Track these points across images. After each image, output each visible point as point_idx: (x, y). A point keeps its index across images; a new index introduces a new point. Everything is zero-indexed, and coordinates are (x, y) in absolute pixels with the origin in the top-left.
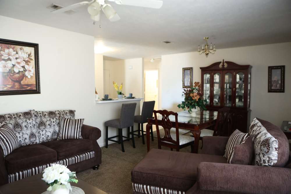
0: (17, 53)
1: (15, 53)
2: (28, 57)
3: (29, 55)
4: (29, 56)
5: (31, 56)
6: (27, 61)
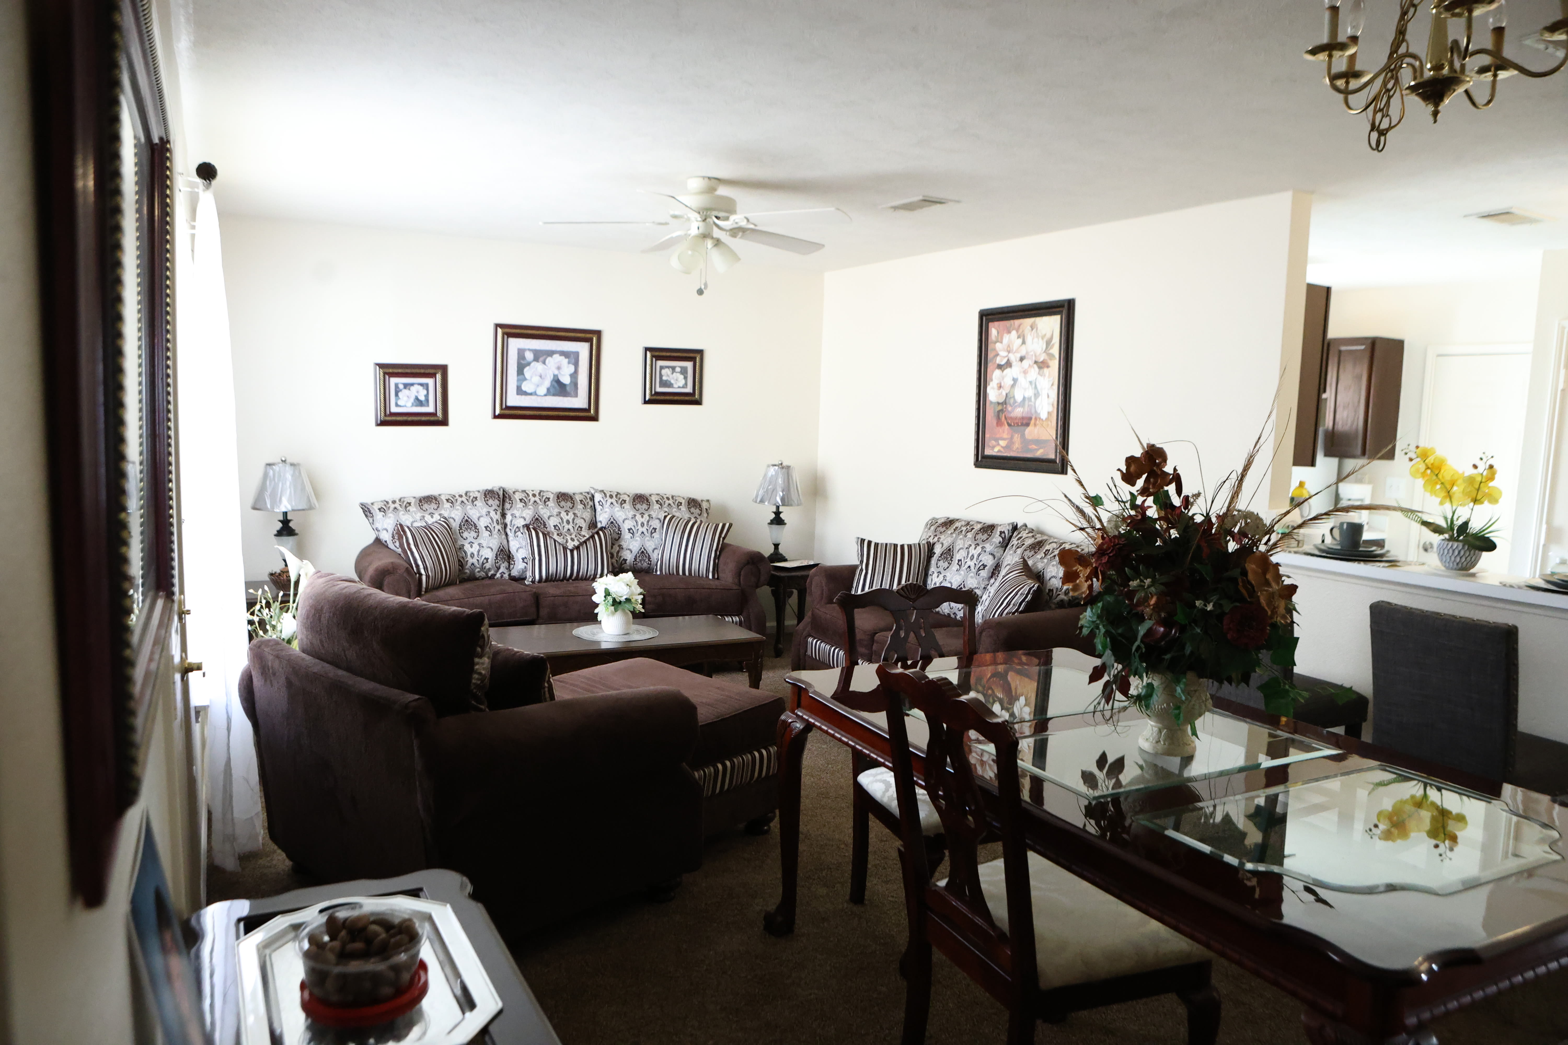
0: (1024, 342)
1: (1020, 341)
2: (1045, 352)
3: (1049, 343)
4: (1047, 347)
5: (1052, 348)
6: (1041, 365)
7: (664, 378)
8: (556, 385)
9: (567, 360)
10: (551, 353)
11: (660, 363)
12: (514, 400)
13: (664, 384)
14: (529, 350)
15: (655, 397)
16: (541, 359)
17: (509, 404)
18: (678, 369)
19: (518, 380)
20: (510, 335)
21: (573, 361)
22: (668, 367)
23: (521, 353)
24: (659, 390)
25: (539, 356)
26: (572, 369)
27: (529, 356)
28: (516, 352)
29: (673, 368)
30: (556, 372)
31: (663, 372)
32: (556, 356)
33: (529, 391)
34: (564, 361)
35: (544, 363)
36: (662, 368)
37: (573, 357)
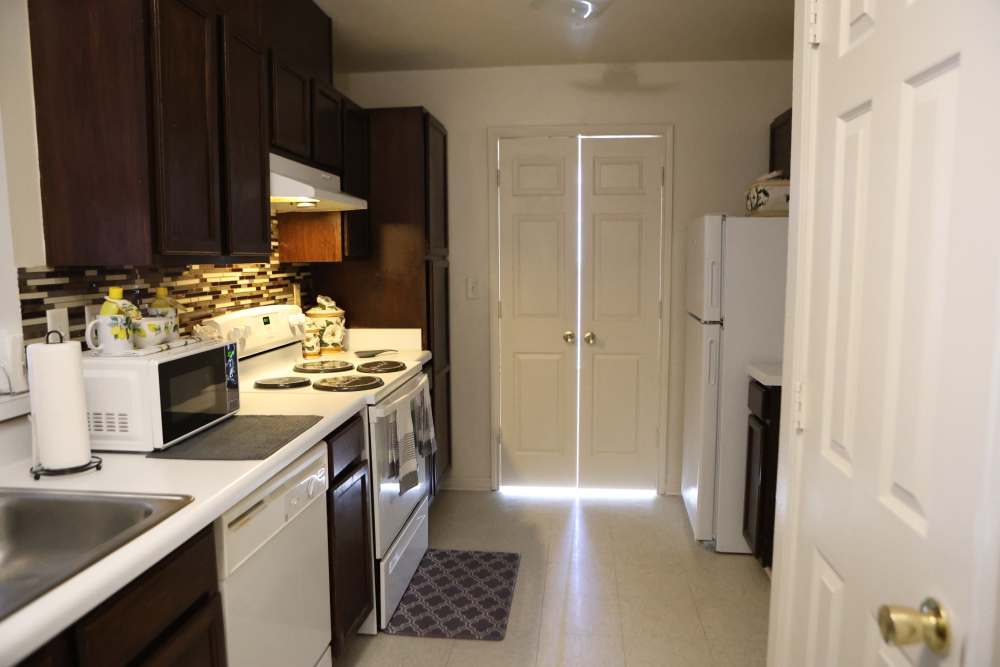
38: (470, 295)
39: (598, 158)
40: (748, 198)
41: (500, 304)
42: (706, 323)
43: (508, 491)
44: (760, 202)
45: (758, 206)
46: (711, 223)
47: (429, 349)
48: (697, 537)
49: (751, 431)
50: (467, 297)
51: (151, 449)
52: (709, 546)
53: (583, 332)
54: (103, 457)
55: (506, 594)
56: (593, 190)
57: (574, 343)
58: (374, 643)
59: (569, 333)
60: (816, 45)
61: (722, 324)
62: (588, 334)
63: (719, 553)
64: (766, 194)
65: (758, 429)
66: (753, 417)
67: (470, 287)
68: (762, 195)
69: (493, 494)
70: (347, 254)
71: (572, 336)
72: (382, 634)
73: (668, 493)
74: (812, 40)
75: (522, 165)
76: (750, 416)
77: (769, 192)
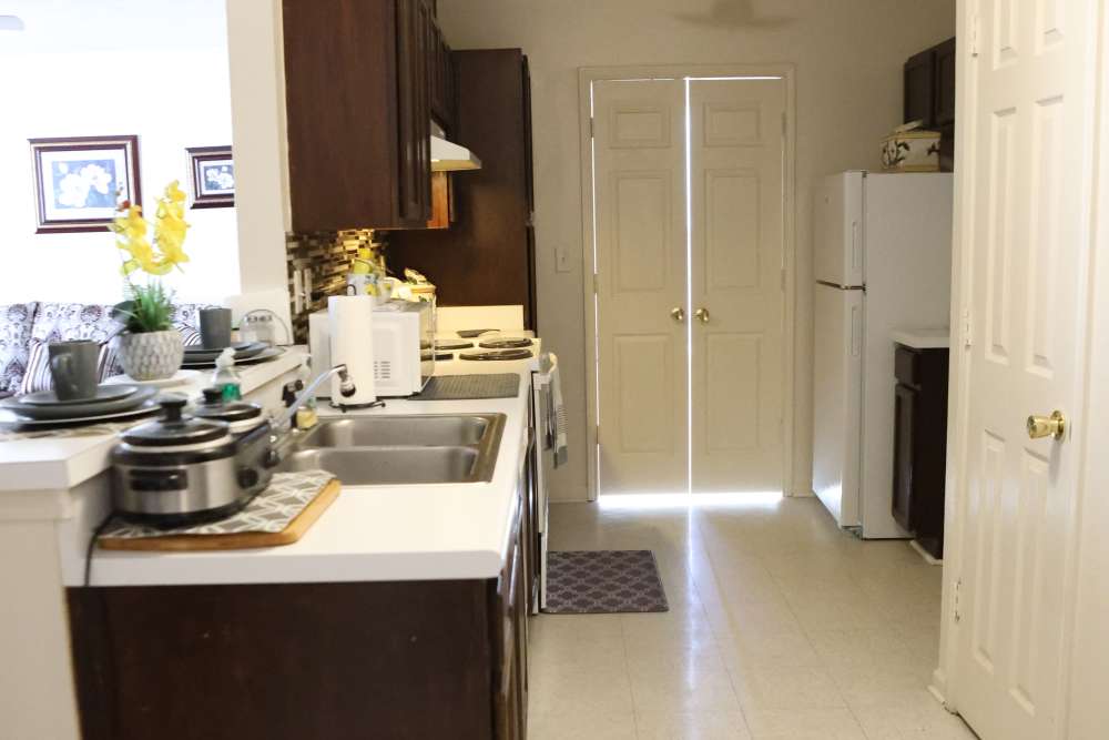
7: (210, 180)
8: (94, 196)
9: (103, 170)
10: (85, 164)
11: (204, 164)
12: (53, 214)
13: (211, 186)
14: (63, 162)
15: (199, 202)
16: (76, 171)
17: (49, 218)
18: (225, 169)
19: (56, 194)
20: (41, 149)
21: (109, 169)
22: (214, 167)
23: (55, 166)
24: (205, 192)
25: (74, 167)
26: (109, 178)
27: (64, 169)
28: (50, 166)
29: (219, 168)
30: (93, 183)
31: (209, 173)
32: (91, 166)
33: (67, 204)
34: (100, 171)
35: (79, 174)
36: (206, 169)
37: (109, 166)
38: (560, 268)
39: (707, 104)
40: (884, 151)
41: (595, 276)
42: (847, 288)
43: (610, 503)
44: (900, 156)
45: (897, 160)
46: (851, 179)
47: (531, 329)
48: (840, 525)
49: (899, 401)
50: (556, 271)
51: (411, 393)
52: (855, 532)
53: (694, 308)
54: (386, 401)
55: (654, 579)
56: (703, 141)
57: (684, 322)
58: (536, 621)
59: (676, 310)
60: (975, 55)
61: (864, 289)
62: (699, 311)
63: (866, 539)
64: (907, 147)
65: (907, 397)
66: (901, 386)
67: (560, 256)
68: (901, 148)
69: (591, 504)
70: (452, 220)
71: (682, 312)
72: (542, 615)
73: (795, 495)
74: (972, 51)
75: (620, 113)
76: (897, 386)
77: (910, 145)
